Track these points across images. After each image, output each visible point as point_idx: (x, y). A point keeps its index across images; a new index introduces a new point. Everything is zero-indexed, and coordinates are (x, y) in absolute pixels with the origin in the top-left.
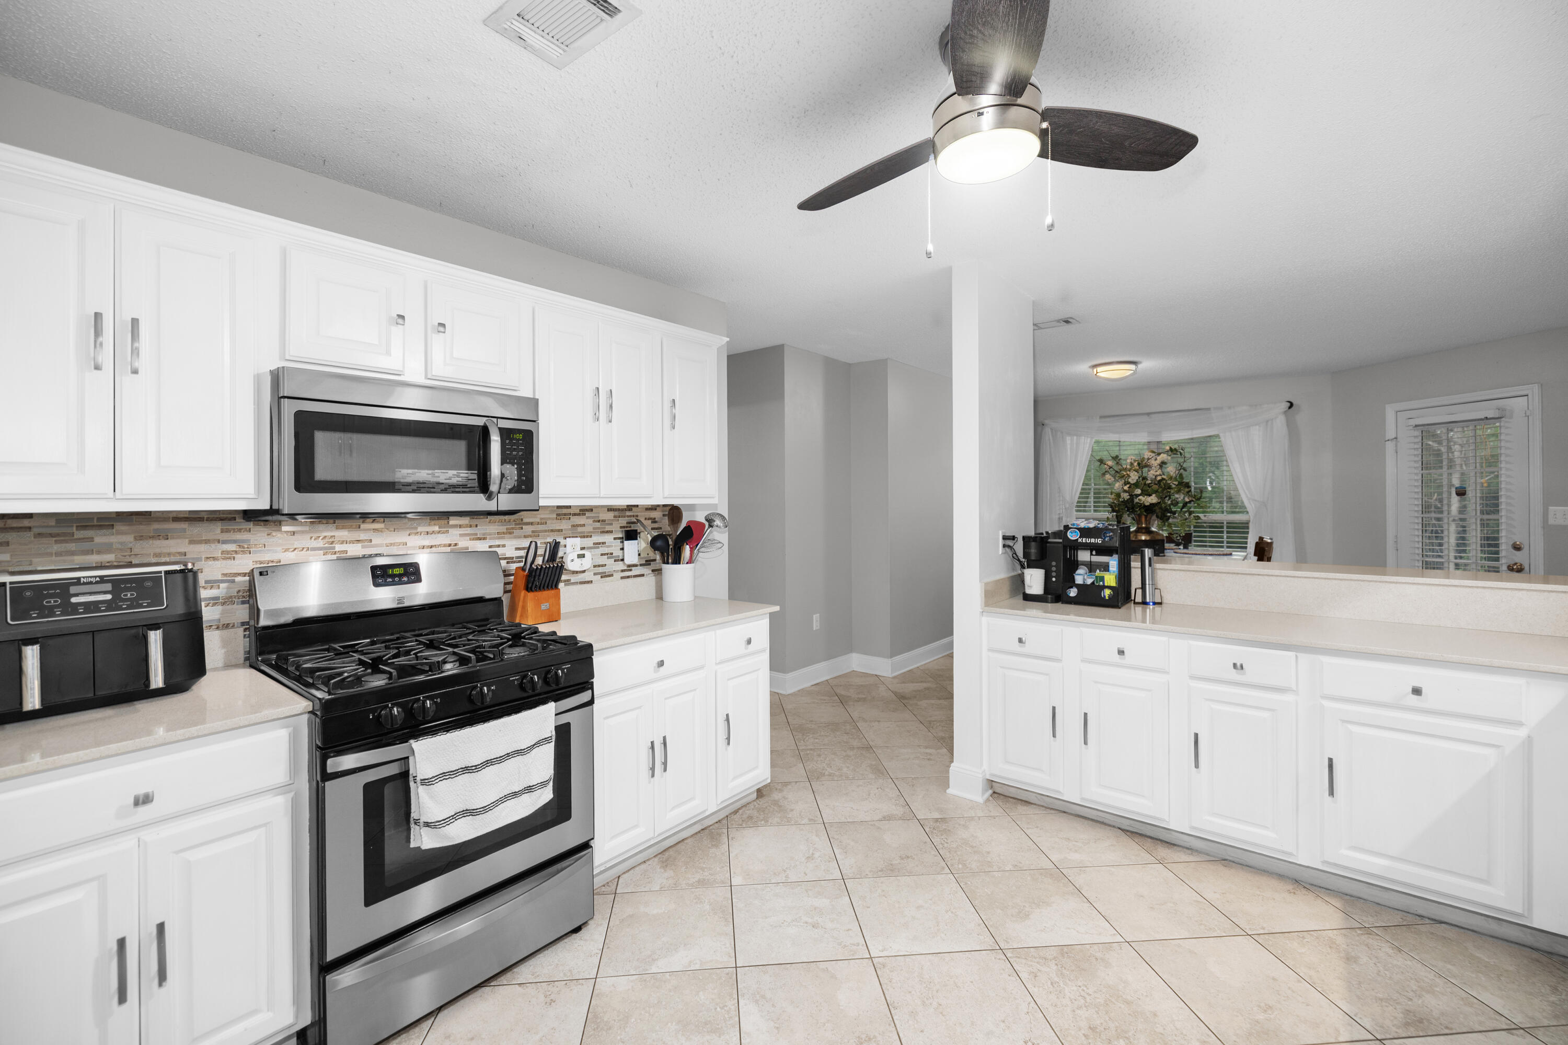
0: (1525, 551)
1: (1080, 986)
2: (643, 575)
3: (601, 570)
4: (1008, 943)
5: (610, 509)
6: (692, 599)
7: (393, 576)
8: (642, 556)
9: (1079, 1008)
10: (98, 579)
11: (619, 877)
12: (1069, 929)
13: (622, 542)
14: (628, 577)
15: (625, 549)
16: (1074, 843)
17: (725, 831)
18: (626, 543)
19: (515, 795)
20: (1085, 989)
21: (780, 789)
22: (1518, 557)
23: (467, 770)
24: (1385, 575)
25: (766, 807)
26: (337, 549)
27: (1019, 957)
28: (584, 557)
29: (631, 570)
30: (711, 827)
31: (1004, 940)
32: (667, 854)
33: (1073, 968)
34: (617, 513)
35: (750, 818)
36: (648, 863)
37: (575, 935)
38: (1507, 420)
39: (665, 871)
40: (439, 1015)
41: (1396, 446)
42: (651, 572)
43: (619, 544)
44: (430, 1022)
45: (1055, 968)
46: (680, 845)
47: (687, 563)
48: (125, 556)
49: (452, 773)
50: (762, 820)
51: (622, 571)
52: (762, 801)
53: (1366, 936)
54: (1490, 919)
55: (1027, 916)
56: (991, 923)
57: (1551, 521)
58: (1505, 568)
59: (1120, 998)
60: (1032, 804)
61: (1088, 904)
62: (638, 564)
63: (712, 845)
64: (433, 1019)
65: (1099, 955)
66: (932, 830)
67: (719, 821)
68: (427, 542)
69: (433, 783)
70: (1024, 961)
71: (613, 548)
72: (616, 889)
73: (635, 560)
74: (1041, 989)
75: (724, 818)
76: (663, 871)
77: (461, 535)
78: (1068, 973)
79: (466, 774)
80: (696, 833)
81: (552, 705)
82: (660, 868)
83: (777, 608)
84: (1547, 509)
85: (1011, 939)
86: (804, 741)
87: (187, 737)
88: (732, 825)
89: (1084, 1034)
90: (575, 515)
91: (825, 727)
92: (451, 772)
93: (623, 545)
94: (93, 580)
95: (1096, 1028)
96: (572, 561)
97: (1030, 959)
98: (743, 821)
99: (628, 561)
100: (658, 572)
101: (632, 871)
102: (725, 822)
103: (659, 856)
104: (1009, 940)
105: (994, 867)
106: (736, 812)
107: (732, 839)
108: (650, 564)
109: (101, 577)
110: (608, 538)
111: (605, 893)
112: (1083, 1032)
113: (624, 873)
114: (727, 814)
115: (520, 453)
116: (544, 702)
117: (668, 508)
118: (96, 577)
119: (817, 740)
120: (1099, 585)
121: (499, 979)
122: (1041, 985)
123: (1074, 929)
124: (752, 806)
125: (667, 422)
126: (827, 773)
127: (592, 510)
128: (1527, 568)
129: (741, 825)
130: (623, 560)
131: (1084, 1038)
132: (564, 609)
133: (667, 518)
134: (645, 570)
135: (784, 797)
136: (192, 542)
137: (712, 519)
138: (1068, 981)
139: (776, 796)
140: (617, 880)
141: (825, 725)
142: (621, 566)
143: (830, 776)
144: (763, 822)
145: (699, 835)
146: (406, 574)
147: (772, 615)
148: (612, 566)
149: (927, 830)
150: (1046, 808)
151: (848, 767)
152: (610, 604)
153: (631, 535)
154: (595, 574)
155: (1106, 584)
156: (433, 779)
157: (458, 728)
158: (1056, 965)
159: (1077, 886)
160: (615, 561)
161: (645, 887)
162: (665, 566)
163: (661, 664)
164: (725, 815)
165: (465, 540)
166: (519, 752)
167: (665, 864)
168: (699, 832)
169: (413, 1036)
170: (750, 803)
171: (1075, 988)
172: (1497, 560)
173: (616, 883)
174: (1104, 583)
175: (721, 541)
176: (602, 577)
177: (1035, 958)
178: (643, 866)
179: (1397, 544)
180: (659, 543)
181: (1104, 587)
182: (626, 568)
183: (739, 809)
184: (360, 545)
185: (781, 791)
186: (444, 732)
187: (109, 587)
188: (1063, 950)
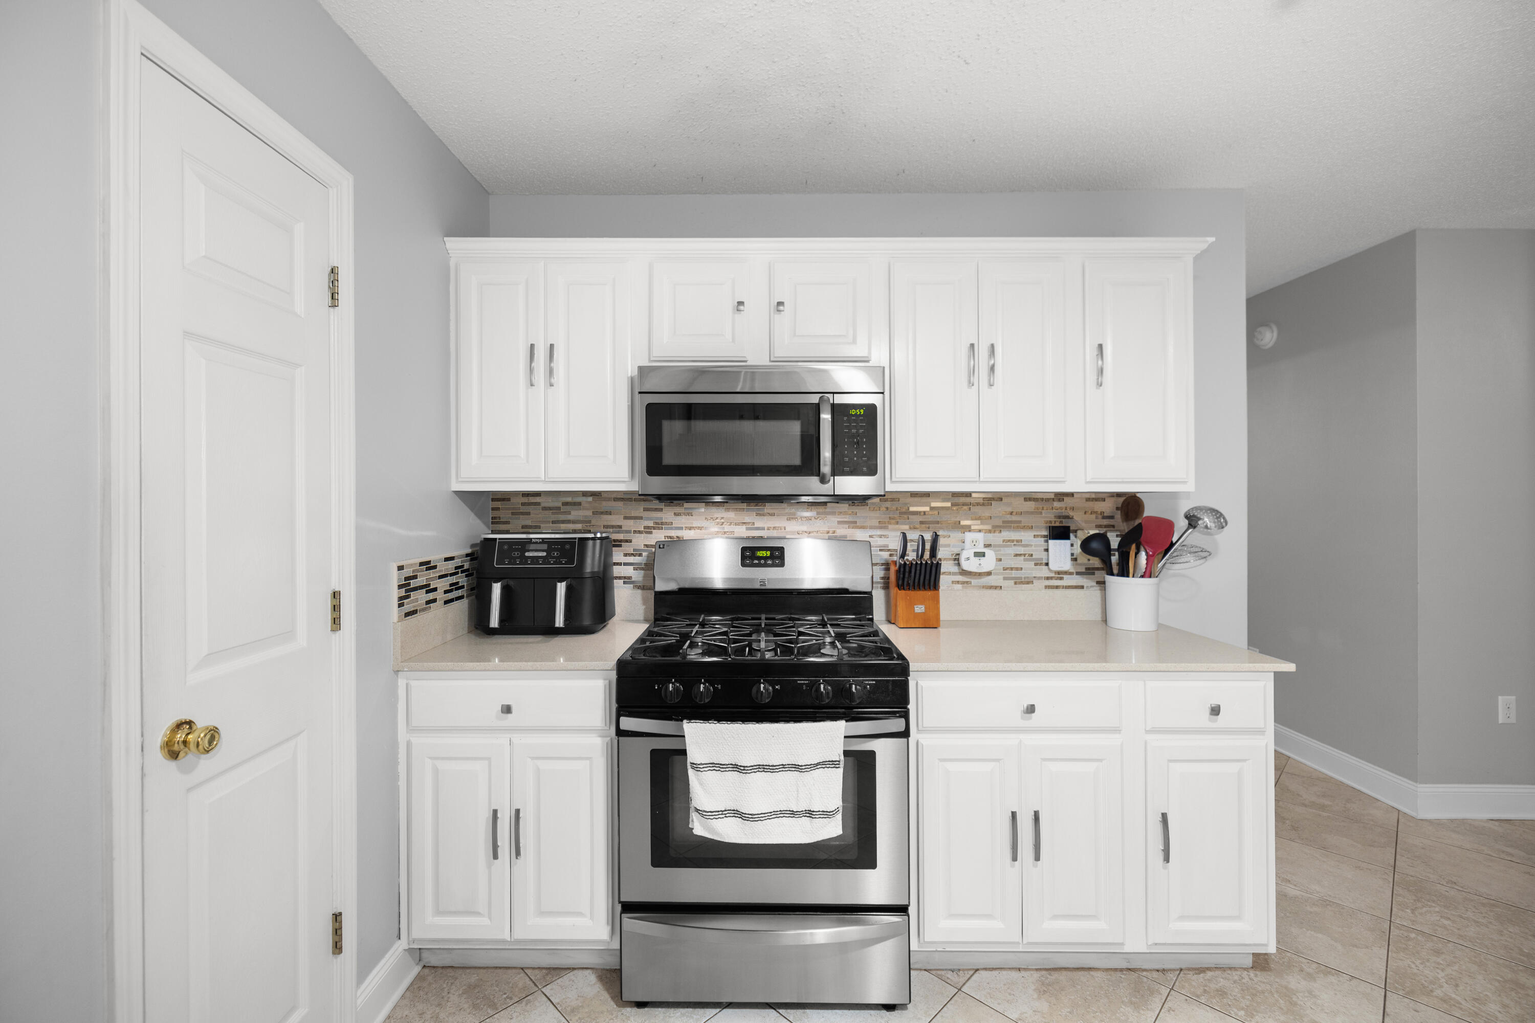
2: (1082, 587)
3: (1014, 574)
5: (1029, 497)
6: (1151, 627)
7: (760, 558)
8: (1079, 561)
10: (541, 540)
11: (977, 970)
13: (1047, 541)
14: (1057, 587)
15: (1050, 550)
17: (1165, 991)
18: (1051, 542)
19: (793, 814)
21: (1309, 974)
23: (736, 768)
25: (1263, 992)
26: (726, 530)
28: (984, 556)
29: (1061, 579)
30: (1145, 973)
32: (1055, 975)
34: (1040, 505)
35: (1222, 993)
36: (1023, 973)
37: (885, 1011)
39: (1039, 998)
40: (725, 1010)
42: (1095, 584)
43: (1043, 543)
44: (714, 1011)
46: (1082, 973)
47: (1142, 576)
48: (587, 526)
49: (721, 766)
50: (1242, 1009)
51: (1048, 578)
52: (1259, 979)
62: (1074, 571)
63: (1131, 1003)
64: (718, 1010)
67: (1164, 970)
68: (805, 528)
69: (701, 770)
71: (1033, 548)
72: (964, 984)
73: (1067, 565)
75: (1177, 970)
76: (1035, 996)
77: (839, 522)
79: (736, 772)
80: (1116, 970)
81: (842, 724)
82: (1035, 990)
83: (1290, 667)
86: (1413, 911)
87: (534, 669)
88: (1183, 987)
90: (978, 504)
91: (1483, 905)
92: (721, 764)
93: (1048, 545)
94: (538, 541)
96: (968, 559)
98: (1205, 991)
99: (1054, 566)
100: (1102, 583)
101: (995, 973)
102: (1172, 976)
103: (1044, 972)
106: (1201, 970)
107: (1170, 1010)
108: (1093, 574)
109: (543, 539)
110: (1026, 536)
111: (948, 981)
113: (985, 969)
114: (1183, 967)
115: (861, 431)
116: (834, 718)
117: (1122, 500)
118: (540, 539)
119: (1446, 922)
121: (789, 1011)
124: (1235, 975)
125: (1092, 377)
126: (1438, 992)
127: (1001, 499)
129: (1198, 996)
130: (1047, 564)
132: (944, 615)
133: (1119, 512)
134: (1085, 580)
135: (1310, 992)
136: (626, 518)
137: (1194, 516)
139: (1294, 981)
140: (971, 972)
141: (1485, 901)
142: (1043, 572)
143: (1445, 1001)
144: (1242, 1013)
145: (1119, 974)
146: (772, 557)
147: (1278, 676)
148: (1030, 570)
151: (1505, 1006)
152: (1026, 619)
153: (1060, 532)
154: (1005, 579)
156: (701, 766)
157: (729, 721)
160: (1036, 564)
161: (999, 1004)
162: (1109, 578)
163: (1031, 709)
164: (1178, 967)
165: (843, 528)
166: (797, 768)
167: (1044, 990)
168: (1121, 970)
169: (695, 1016)
170: (1235, 969)
173: (969, 976)
175: (1206, 547)
176: (1016, 583)
178: (1014, 974)
180: (1095, 545)
182: (1053, 575)
183: (1209, 969)
184: (744, 527)
185: (1310, 977)
186: (715, 720)
187: (545, 547)
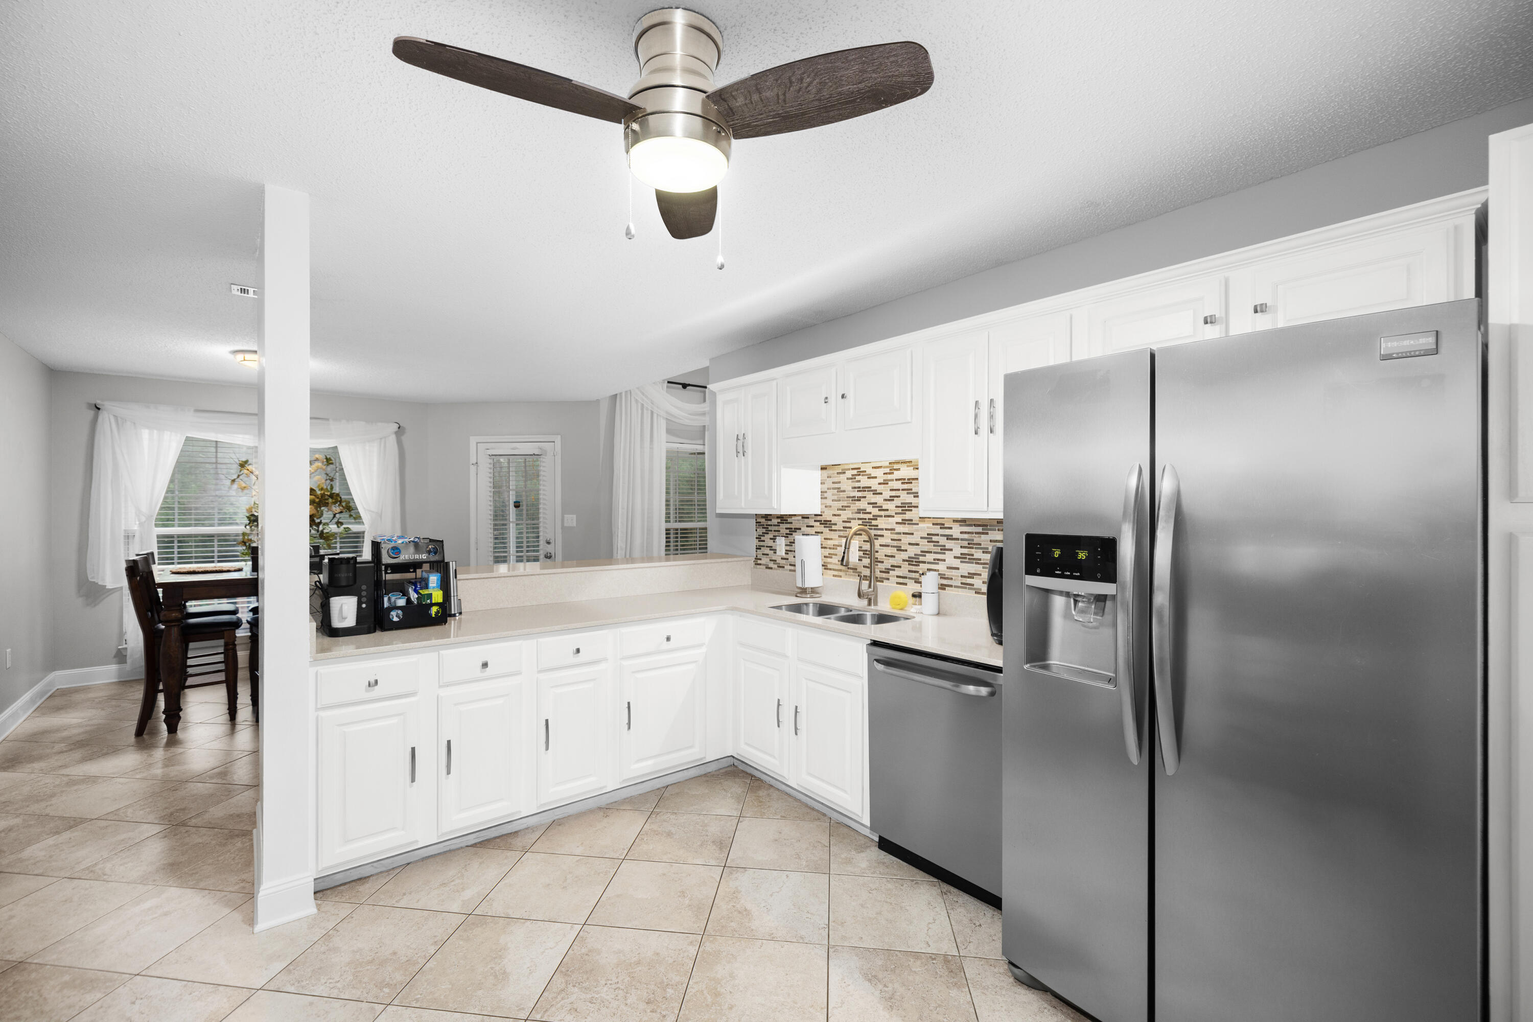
0: (553, 544)
1: (606, 984)
4: (523, 1009)
9: (626, 998)
12: (544, 952)
16: (453, 883)
20: (610, 982)
22: (550, 549)
24: (611, 564)
27: (547, 1010)
31: (518, 1010)
33: (585, 977)
38: (544, 457)
41: (477, 470)
45: (576, 990)
53: (658, 816)
54: (685, 771)
55: (505, 974)
56: (489, 1009)
57: (566, 525)
58: (542, 557)
59: (632, 965)
60: (368, 877)
61: (529, 922)
65: (584, 950)
66: (296, 984)
70: (553, 1009)
74: (591, 1015)
78: (587, 983)
84: (564, 517)
85: (521, 1004)
89: (651, 1012)
95: (649, 999)
97: (554, 1003)
104: (522, 1006)
105: (419, 960)
112: (649, 1011)
120: (426, 604)
122: (588, 1012)
123: (547, 949)
128: (553, 556)
131: (654, 1014)
138: (596, 989)
149: (292, 989)
150: (388, 871)
155: (433, 602)
158: (574, 986)
159: (503, 915)
171: (605, 989)
172: (538, 551)
174: (431, 600)
177: (556, 997)
179: (477, 545)
181: (432, 605)
188: (562, 972)
